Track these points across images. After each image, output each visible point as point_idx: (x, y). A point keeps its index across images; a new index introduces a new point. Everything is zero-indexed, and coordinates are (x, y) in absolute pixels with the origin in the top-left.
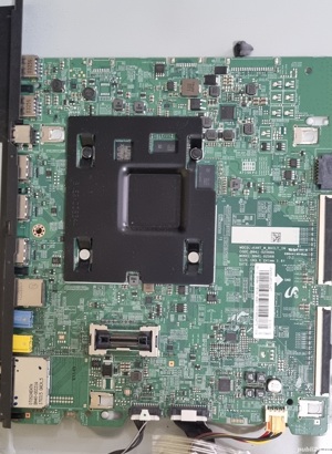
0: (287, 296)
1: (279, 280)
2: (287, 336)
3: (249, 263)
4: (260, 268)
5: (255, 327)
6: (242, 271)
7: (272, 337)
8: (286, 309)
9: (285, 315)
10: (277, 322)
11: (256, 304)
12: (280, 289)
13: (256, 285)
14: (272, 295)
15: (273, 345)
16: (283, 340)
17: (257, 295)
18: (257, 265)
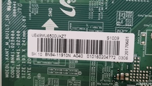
0: (72, 14)
1: (50, 24)
2: (130, 13)
3: (27, 65)
4: (33, 51)
5: (117, 59)
6: (39, 76)
7: (132, 36)
8: (91, 15)
9: (101, 16)
10: (110, 28)
11: (85, 57)
12: (63, 23)
13: (58, 56)
14: (71, 35)
15: (144, 34)
16: (136, 19)
17: (72, 57)
18: (30, 55)
